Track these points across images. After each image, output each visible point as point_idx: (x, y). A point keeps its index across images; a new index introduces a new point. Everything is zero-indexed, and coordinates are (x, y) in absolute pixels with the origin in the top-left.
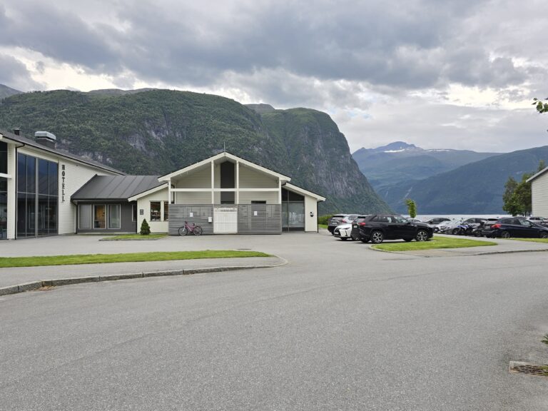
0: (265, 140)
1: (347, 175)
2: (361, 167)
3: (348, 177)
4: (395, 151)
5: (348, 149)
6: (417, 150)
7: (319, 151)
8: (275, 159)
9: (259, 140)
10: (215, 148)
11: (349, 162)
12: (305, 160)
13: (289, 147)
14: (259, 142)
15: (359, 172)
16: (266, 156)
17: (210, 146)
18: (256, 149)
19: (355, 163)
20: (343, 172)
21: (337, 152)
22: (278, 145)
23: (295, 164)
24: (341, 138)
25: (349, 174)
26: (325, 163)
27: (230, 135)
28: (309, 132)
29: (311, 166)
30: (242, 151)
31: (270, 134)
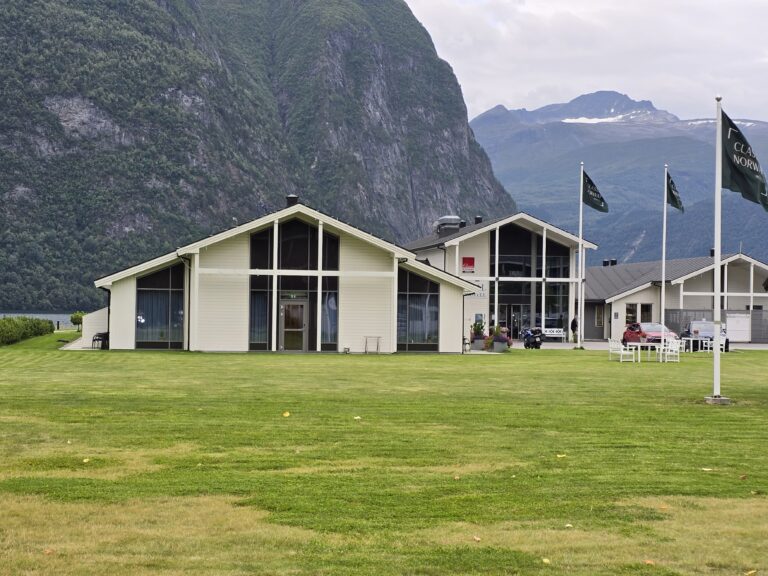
0: (213, 72)
1: (458, 191)
2: (499, 168)
3: (462, 197)
4: (595, 121)
5: (462, 111)
6: (660, 121)
7: (375, 111)
8: (245, 135)
9: (195, 72)
10: (51, 94)
11: (466, 153)
12: (335, 140)
13: (284, 97)
14: (193, 80)
15: (493, 181)
16: (218, 124)
17: (36, 85)
18: (186, 102)
19: (482, 154)
20: (447, 182)
21: (431, 120)
22: (250, 87)
23: (301, 150)
24: (443, 75)
25: (463, 186)
26: (394, 154)
27: (101, 54)
28: (347, 55)
29: (354, 161)
30: (139, 105)
31: (224, 54)
